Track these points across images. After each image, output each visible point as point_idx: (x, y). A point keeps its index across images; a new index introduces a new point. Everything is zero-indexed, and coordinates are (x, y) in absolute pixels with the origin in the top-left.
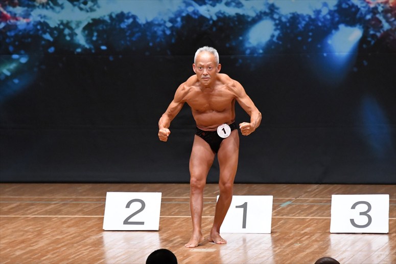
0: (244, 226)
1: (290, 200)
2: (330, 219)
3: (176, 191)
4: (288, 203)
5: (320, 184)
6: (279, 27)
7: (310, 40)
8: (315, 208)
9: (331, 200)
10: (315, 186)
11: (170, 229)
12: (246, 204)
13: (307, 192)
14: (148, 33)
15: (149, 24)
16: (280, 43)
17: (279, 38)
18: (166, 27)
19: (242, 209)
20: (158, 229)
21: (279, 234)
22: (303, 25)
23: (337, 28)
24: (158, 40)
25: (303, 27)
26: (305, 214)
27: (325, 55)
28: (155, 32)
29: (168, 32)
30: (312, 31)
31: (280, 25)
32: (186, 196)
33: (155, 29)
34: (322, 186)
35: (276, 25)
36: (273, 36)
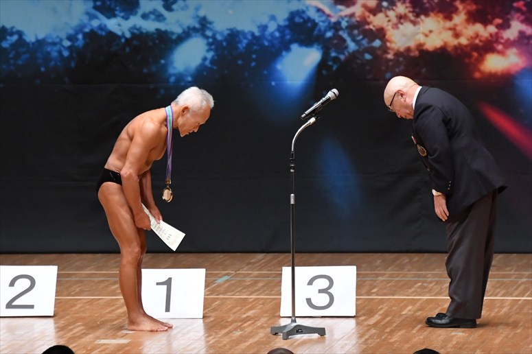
0: (168, 309)
1: (227, 274)
2: (280, 299)
3: (77, 264)
4: (226, 278)
5: (267, 253)
6: (213, 47)
7: (253, 64)
8: (260, 285)
9: (281, 274)
10: (261, 256)
11: (68, 314)
12: (170, 279)
13: (250, 263)
14: (39, 55)
15: (40, 43)
16: (215, 68)
17: (213, 62)
18: (63, 47)
19: (165, 287)
20: (52, 315)
21: (214, 319)
22: (244, 45)
23: (288, 49)
24: (52, 63)
25: (244, 48)
26: (248, 293)
27: (273, 83)
28: (49, 53)
29: (66, 54)
30: (255, 52)
31: (214, 44)
32: (90, 270)
33: (49, 49)
34: (270, 256)
35: (209, 44)
36: (205, 59)
